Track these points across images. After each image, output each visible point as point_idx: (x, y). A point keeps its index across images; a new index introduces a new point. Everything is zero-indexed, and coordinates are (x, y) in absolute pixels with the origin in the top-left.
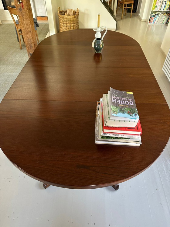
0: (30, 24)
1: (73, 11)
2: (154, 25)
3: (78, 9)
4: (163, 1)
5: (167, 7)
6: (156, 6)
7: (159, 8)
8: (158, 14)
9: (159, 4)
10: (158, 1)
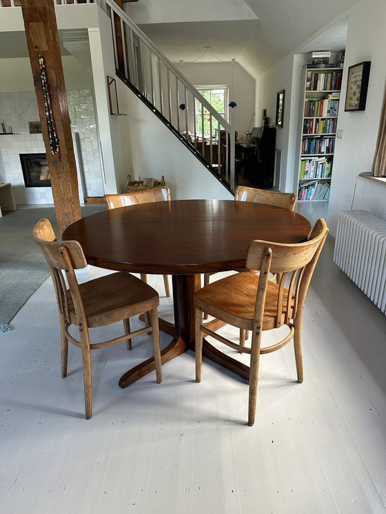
0: (70, 187)
1: (155, 182)
2: (308, 203)
3: (163, 177)
4: (317, 164)
5: (326, 173)
6: (307, 171)
7: (312, 173)
8: (313, 185)
9: (310, 168)
10: (307, 163)
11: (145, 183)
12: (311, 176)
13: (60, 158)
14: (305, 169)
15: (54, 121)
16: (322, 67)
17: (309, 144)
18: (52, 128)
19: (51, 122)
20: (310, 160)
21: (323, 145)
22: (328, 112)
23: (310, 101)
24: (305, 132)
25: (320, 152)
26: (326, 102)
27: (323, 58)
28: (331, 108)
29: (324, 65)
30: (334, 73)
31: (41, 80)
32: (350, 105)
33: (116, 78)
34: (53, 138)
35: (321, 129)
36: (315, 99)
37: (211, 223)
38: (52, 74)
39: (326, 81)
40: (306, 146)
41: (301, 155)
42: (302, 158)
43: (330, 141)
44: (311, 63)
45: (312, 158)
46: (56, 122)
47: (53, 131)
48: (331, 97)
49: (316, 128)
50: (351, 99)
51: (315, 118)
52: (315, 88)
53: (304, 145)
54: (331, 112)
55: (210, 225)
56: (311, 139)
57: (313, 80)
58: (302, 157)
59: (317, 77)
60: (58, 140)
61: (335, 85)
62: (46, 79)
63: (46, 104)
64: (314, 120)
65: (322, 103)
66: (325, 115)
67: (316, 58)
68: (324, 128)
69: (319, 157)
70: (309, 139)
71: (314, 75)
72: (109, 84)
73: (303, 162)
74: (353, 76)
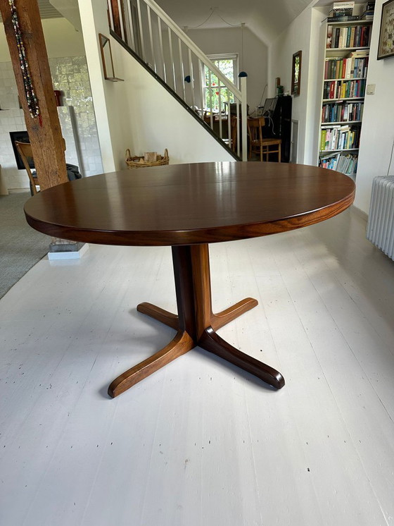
3: (166, 150)
4: (339, 133)
5: (350, 143)
6: (328, 142)
7: (333, 144)
8: (335, 157)
9: (332, 138)
10: (328, 133)
11: (146, 158)
12: (332, 147)
13: (41, 122)
14: (325, 140)
15: (31, 76)
16: (345, 20)
17: (330, 111)
18: (29, 86)
19: (28, 78)
20: (332, 129)
21: (346, 111)
22: (352, 72)
23: (331, 61)
24: (326, 96)
25: (342, 120)
26: (349, 61)
27: (346, 9)
28: (355, 68)
29: (346, 18)
30: (359, 27)
31: (12, 25)
32: (384, 51)
33: (111, 37)
34: (32, 98)
35: (344, 93)
36: (337, 58)
37: (221, 184)
38: (26, 17)
39: (349, 36)
40: (327, 113)
41: (321, 123)
42: (323, 127)
43: (353, 106)
44: (331, 16)
45: (334, 127)
46: (34, 78)
47: (31, 89)
48: (355, 55)
49: (337, 92)
50: (385, 44)
51: (336, 80)
52: (337, 46)
53: (324, 112)
54: (355, 72)
55: (220, 187)
56: (332, 105)
57: (334, 36)
58: (322, 125)
59: (338, 31)
60: (38, 100)
61: (360, 41)
62: (19, 24)
63: (20, 56)
64: (336, 83)
65: (345, 63)
66: (348, 76)
67: (337, 10)
68: (347, 92)
69: (342, 125)
70: (329, 105)
71: (335, 30)
72: (102, 46)
73: (324, 132)
74: (388, 14)
